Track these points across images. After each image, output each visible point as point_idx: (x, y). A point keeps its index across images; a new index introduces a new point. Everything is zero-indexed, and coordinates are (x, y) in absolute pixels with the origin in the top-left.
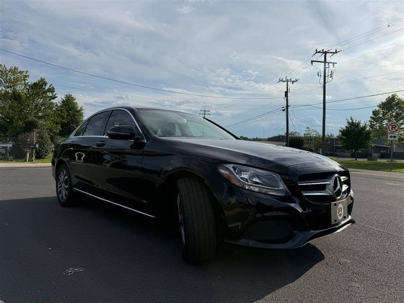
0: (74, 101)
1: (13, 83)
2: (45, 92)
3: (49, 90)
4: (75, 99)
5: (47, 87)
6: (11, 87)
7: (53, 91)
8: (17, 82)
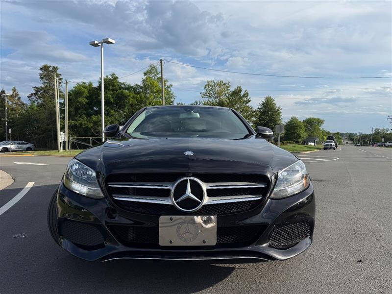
0: (273, 102)
1: (219, 94)
2: (241, 98)
3: (244, 96)
4: (274, 100)
5: (242, 93)
6: (217, 97)
7: (247, 96)
8: (222, 92)
